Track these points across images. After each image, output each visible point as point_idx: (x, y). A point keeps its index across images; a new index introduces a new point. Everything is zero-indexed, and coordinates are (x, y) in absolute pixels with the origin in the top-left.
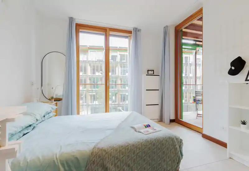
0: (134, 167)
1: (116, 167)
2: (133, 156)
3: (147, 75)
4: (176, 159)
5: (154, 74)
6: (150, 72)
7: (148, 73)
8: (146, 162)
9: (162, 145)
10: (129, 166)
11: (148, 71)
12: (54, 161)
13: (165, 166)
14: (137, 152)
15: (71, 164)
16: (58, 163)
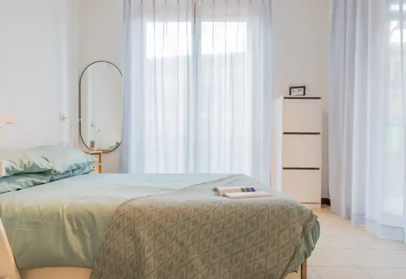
0: (191, 248)
1: (157, 242)
2: (191, 227)
3: (285, 98)
4: (290, 249)
5: (304, 94)
6: (295, 93)
7: (290, 94)
8: (219, 244)
9: (260, 219)
10: (182, 244)
11: (291, 88)
12: (58, 213)
13: (263, 260)
14: (203, 222)
15: (83, 223)
16: (63, 216)
